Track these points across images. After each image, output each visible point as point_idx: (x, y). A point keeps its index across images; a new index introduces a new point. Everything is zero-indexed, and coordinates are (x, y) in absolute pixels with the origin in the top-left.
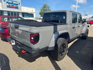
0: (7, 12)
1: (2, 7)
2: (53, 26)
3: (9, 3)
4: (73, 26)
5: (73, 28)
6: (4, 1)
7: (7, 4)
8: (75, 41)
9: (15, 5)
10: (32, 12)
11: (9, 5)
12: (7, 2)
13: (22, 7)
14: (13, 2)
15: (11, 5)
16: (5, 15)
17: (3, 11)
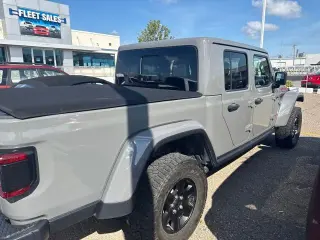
0: (20, 52)
1: (5, 34)
2: (125, 108)
3: (28, 20)
4: (228, 102)
5: (231, 109)
6: (11, 14)
7: (23, 23)
8: (248, 155)
9: (48, 27)
10: (110, 48)
11: (28, 25)
12: (22, 18)
13: (75, 33)
14: (40, 16)
15: (34, 25)
16: (13, 60)
17: (8, 46)
